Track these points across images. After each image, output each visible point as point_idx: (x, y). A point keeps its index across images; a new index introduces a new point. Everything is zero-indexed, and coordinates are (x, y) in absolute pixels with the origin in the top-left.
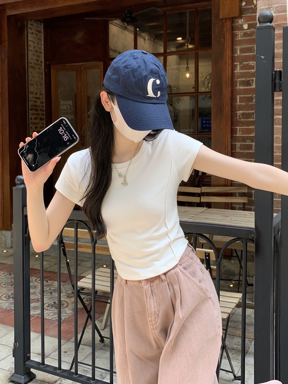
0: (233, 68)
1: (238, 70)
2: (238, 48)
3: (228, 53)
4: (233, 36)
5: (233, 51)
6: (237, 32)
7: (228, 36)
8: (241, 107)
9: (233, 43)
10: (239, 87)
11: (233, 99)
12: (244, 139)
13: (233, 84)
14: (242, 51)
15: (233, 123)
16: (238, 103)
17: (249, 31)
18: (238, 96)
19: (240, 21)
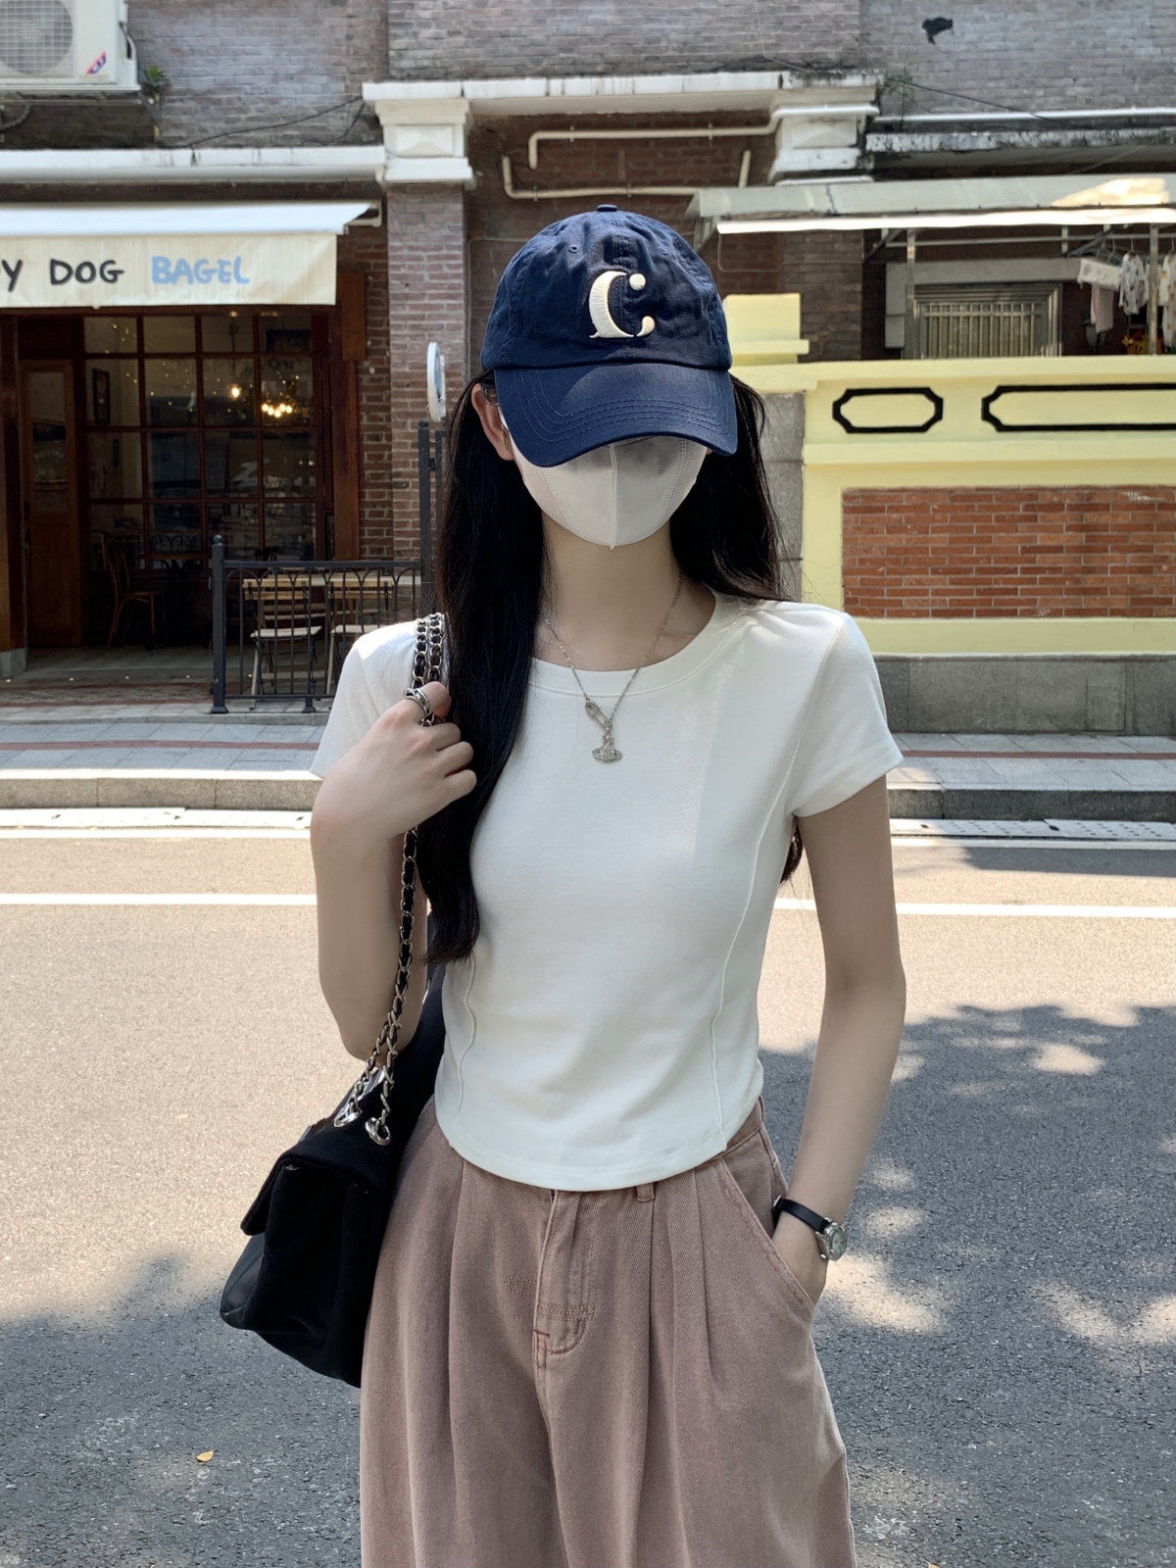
0: (359, 418)
1: (365, 422)
2: (364, 396)
3: (352, 401)
4: (358, 381)
5: (358, 399)
6: (362, 376)
7: (351, 380)
8: (369, 467)
9: (358, 389)
10: (366, 442)
11: (359, 456)
12: (374, 505)
13: (359, 438)
14: (369, 399)
15: (361, 485)
16: (366, 460)
17: (376, 377)
18: (366, 454)
19: (366, 364)
